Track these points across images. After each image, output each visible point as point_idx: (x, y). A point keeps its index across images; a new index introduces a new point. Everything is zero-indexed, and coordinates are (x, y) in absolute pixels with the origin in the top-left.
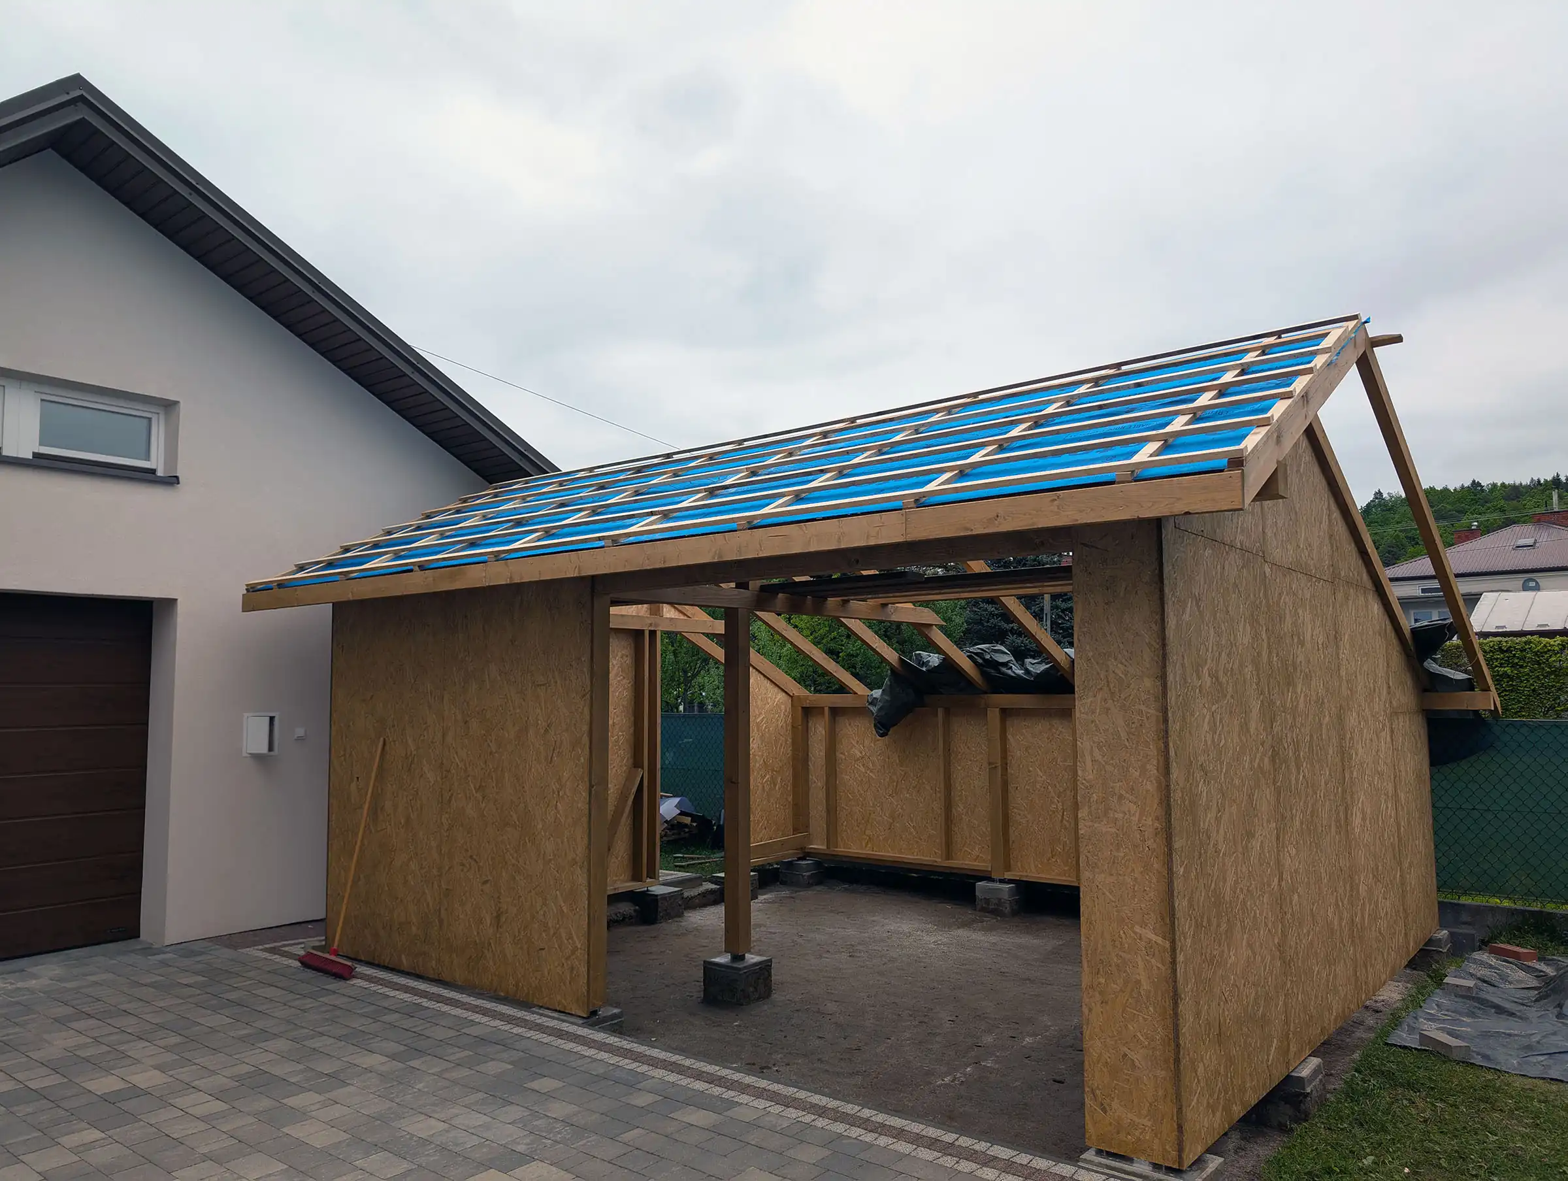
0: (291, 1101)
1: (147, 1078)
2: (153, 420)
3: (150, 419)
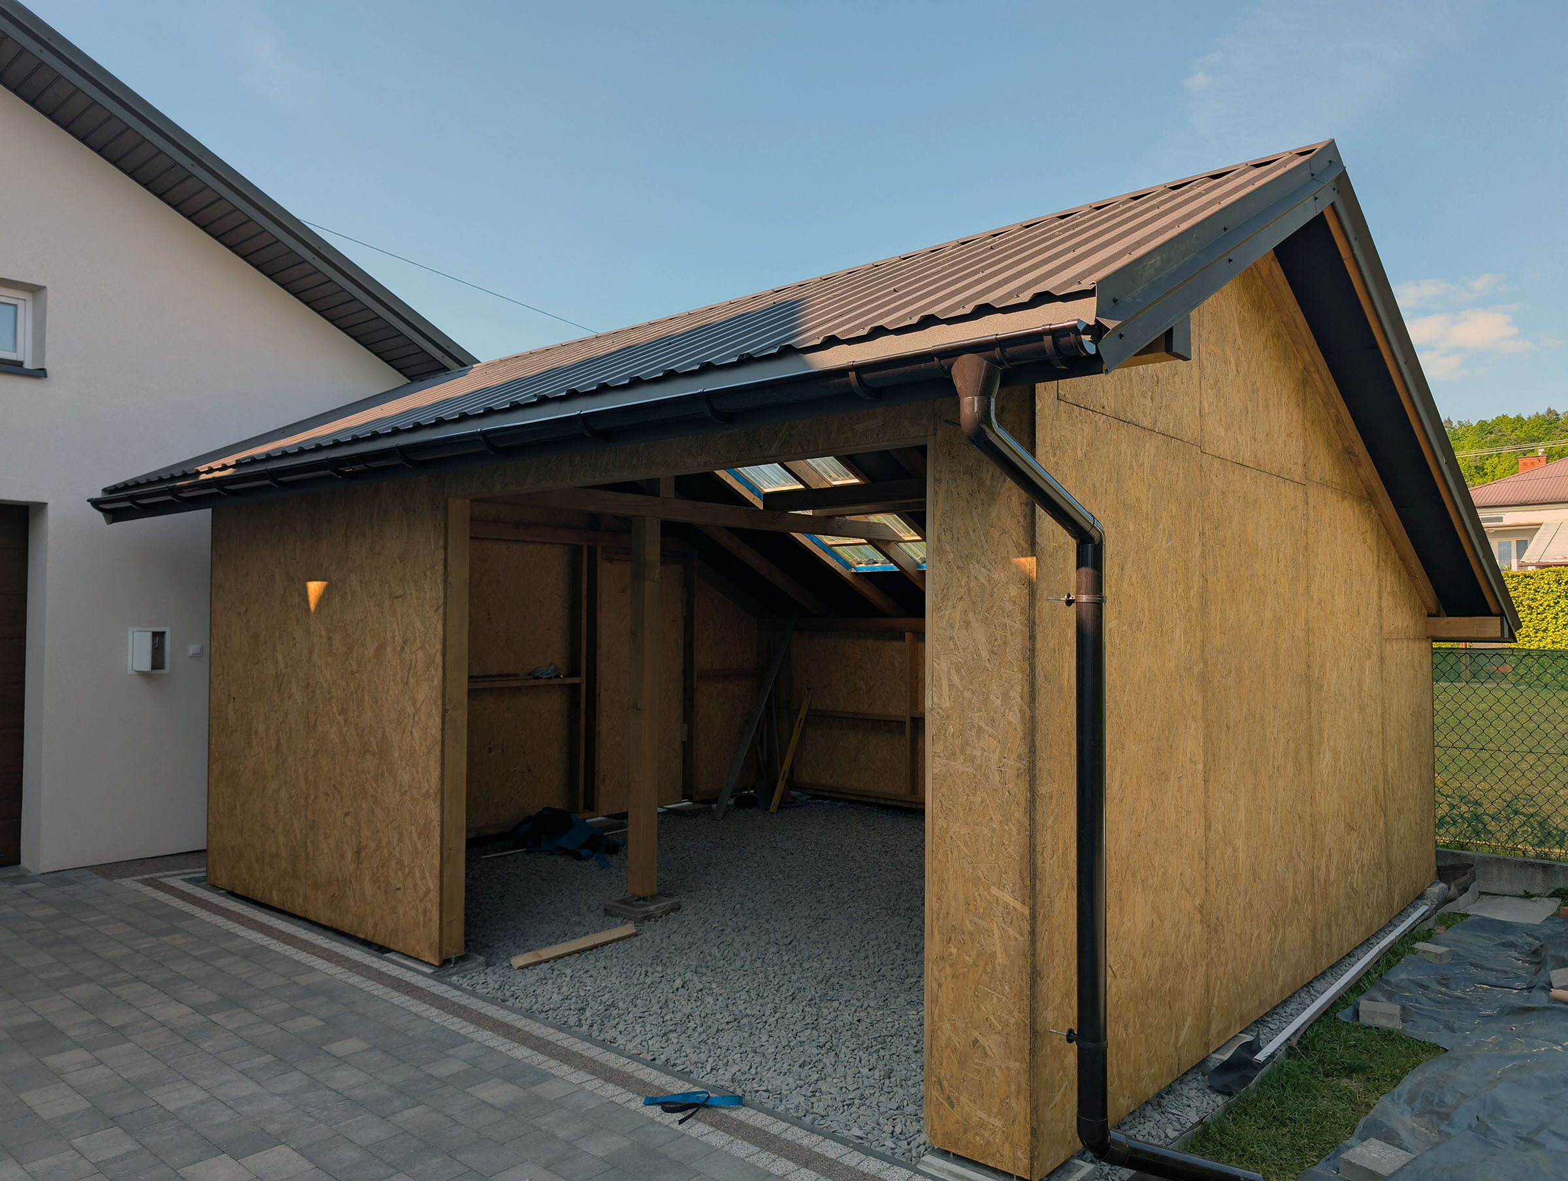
2: (19, 306)
3: (16, 306)
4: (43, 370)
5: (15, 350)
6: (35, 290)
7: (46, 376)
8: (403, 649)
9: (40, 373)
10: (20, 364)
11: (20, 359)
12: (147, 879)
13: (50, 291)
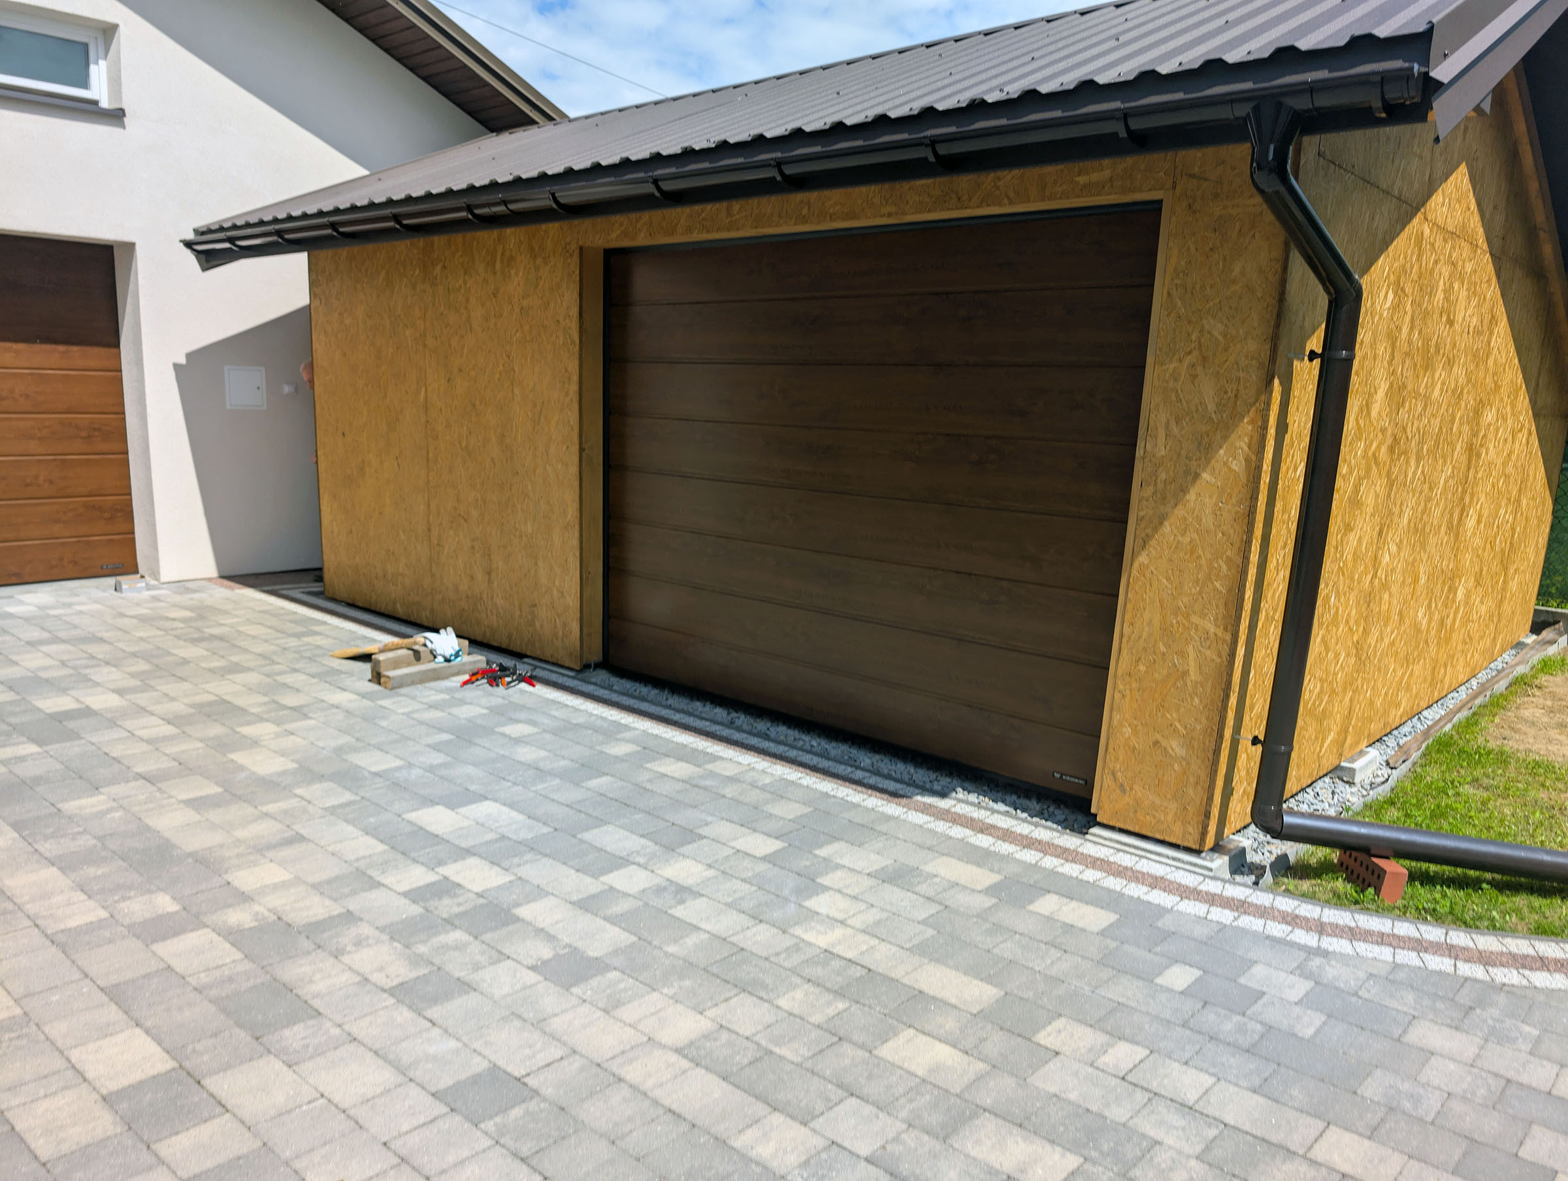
0: (245, 730)
1: (102, 701)
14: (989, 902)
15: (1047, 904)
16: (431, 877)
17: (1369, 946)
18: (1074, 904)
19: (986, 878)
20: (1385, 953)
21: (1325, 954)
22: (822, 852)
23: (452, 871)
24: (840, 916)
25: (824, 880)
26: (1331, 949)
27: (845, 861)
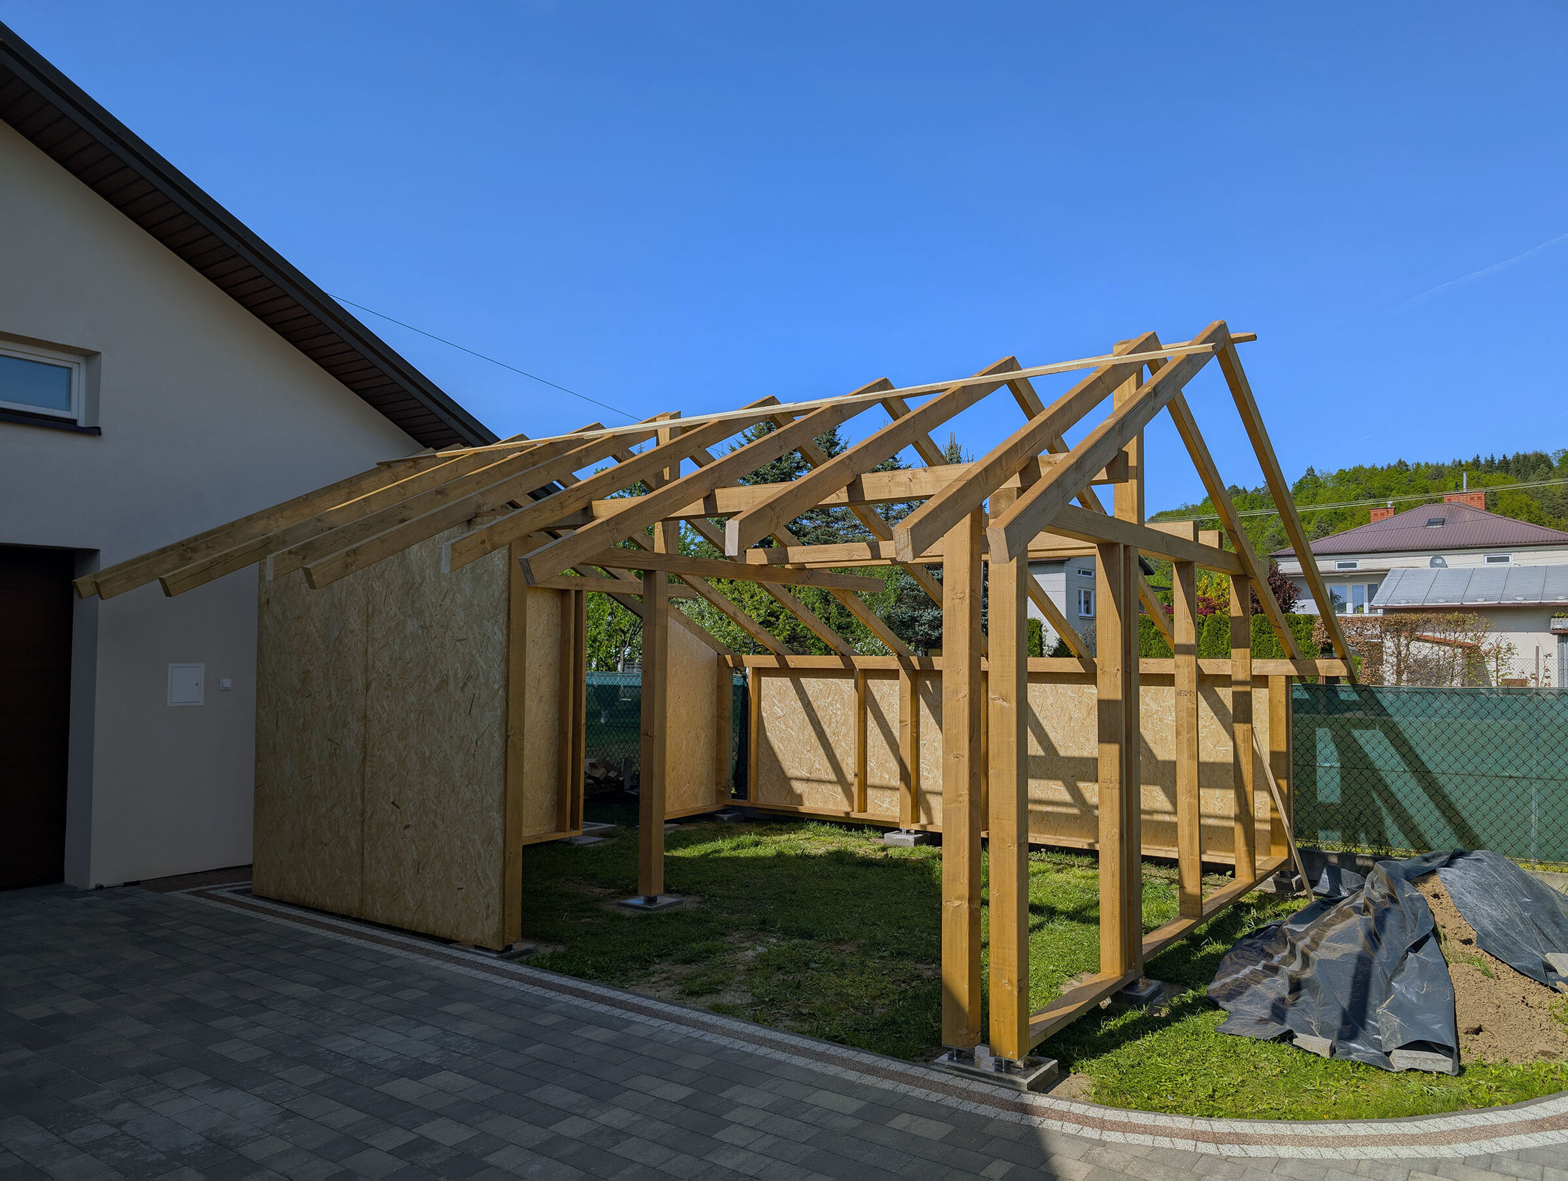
0: (216, 1024)
1: (73, 1006)
2: (74, 370)
3: (70, 369)
4: (99, 428)
5: (69, 409)
6: (90, 356)
7: (100, 434)
8: (465, 684)
9: (94, 431)
10: (74, 422)
11: (74, 417)
12: (195, 891)
13: (105, 358)
14: (855, 1123)
15: (901, 1121)
16: (411, 1137)
17: (1137, 1136)
18: (922, 1120)
19: (853, 1105)
20: (1147, 1140)
21: (1103, 1144)
22: (726, 1094)
23: (426, 1130)
24: (743, 1144)
25: (727, 1117)
26: (1109, 1140)
27: (744, 1101)
